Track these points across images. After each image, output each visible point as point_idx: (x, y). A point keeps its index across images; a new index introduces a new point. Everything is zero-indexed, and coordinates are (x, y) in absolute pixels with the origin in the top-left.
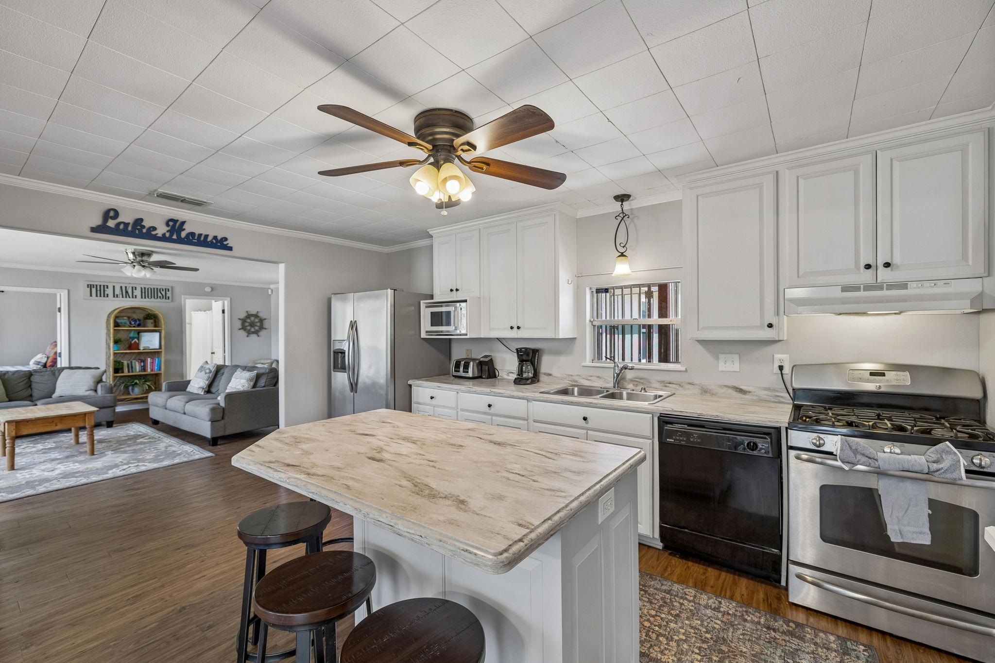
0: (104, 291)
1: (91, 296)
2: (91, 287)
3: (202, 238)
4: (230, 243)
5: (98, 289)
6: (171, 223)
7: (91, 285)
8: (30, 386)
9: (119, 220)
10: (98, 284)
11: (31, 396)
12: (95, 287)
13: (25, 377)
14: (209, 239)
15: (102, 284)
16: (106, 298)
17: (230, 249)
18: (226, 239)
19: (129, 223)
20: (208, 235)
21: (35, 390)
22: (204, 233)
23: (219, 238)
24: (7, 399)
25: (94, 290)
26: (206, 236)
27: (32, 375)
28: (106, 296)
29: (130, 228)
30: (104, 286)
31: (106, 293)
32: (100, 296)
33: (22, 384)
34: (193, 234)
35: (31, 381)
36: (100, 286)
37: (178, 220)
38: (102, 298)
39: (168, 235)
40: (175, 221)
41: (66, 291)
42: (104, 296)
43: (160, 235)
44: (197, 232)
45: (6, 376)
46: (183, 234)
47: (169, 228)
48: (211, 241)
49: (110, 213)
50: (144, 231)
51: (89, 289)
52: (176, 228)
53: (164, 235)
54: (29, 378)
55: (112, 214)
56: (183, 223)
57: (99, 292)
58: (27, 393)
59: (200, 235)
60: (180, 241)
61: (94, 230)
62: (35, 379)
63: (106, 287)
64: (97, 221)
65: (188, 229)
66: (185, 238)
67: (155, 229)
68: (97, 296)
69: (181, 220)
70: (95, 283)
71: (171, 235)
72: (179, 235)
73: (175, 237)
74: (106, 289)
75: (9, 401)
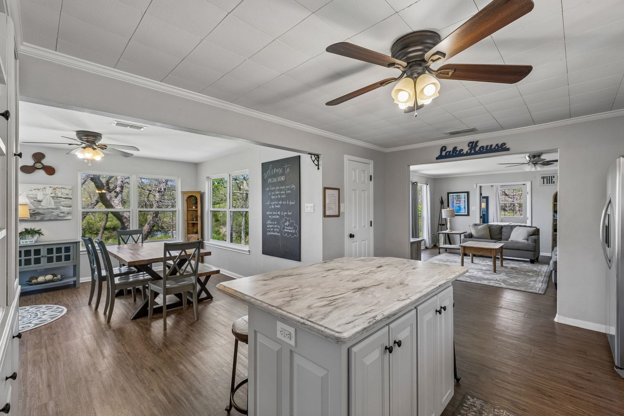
0: (552, 180)
1: (544, 183)
2: (544, 178)
3: (489, 148)
4: (508, 146)
5: (548, 179)
6: (470, 145)
7: (544, 177)
8: (501, 233)
9: (447, 150)
10: (548, 176)
11: (501, 238)
12: (546, 177)
13: (498, 228)
14: (493, 147)
15: (550, 175)
16: (553, 184)
17: (508, 149)
18: (505, 144)
19: (451, 151)
20: (492, 145)
21: (503, 236)
22: (489, 144)
23: (499, 145)
24: (490, 238)
25: (545, 180)
26: (491, 146)
27: (503, 228)
28: (553, 183)
29: (451, 153)
30: (552, 176)
31: (553, 181)
32: (549, 183)
33: (497, 231)
34: (483, 147)
35: (502, 231)
36: (549, 177)
37: (474, 142)
38: (551, 184)
39: (469, 151)
40: (472, 143)
41: (530, 182)
42: (552, 183)
43: (465, 153)
44: (485, 145)
45: (492, 227)
46: (477, 149)
47: (470, 147)
48: (495, 148)
49: (443, 148)
50: (457, 153)
51: (543, 179)
52: (474, 146)
53: (467, 152)
54: (501, 229)
55: (444, 149)
56: (477, 142)
57: (548, 181)
58: (499, 237)
59: (487, 146)
60: (476, 153)
61: (437, 158)
62: (504, 230)
63: (553, 177)
64: (438, 154)
65: (480, 145)
66: (478, 150)
67: (462, 150)
68: (547, 183)
69: (475, 141)
70: (546, 176)
71: (471, 151)
72: (475, 150)
73: (473, 152)
74: (553, 179)
75: (492, 239)
